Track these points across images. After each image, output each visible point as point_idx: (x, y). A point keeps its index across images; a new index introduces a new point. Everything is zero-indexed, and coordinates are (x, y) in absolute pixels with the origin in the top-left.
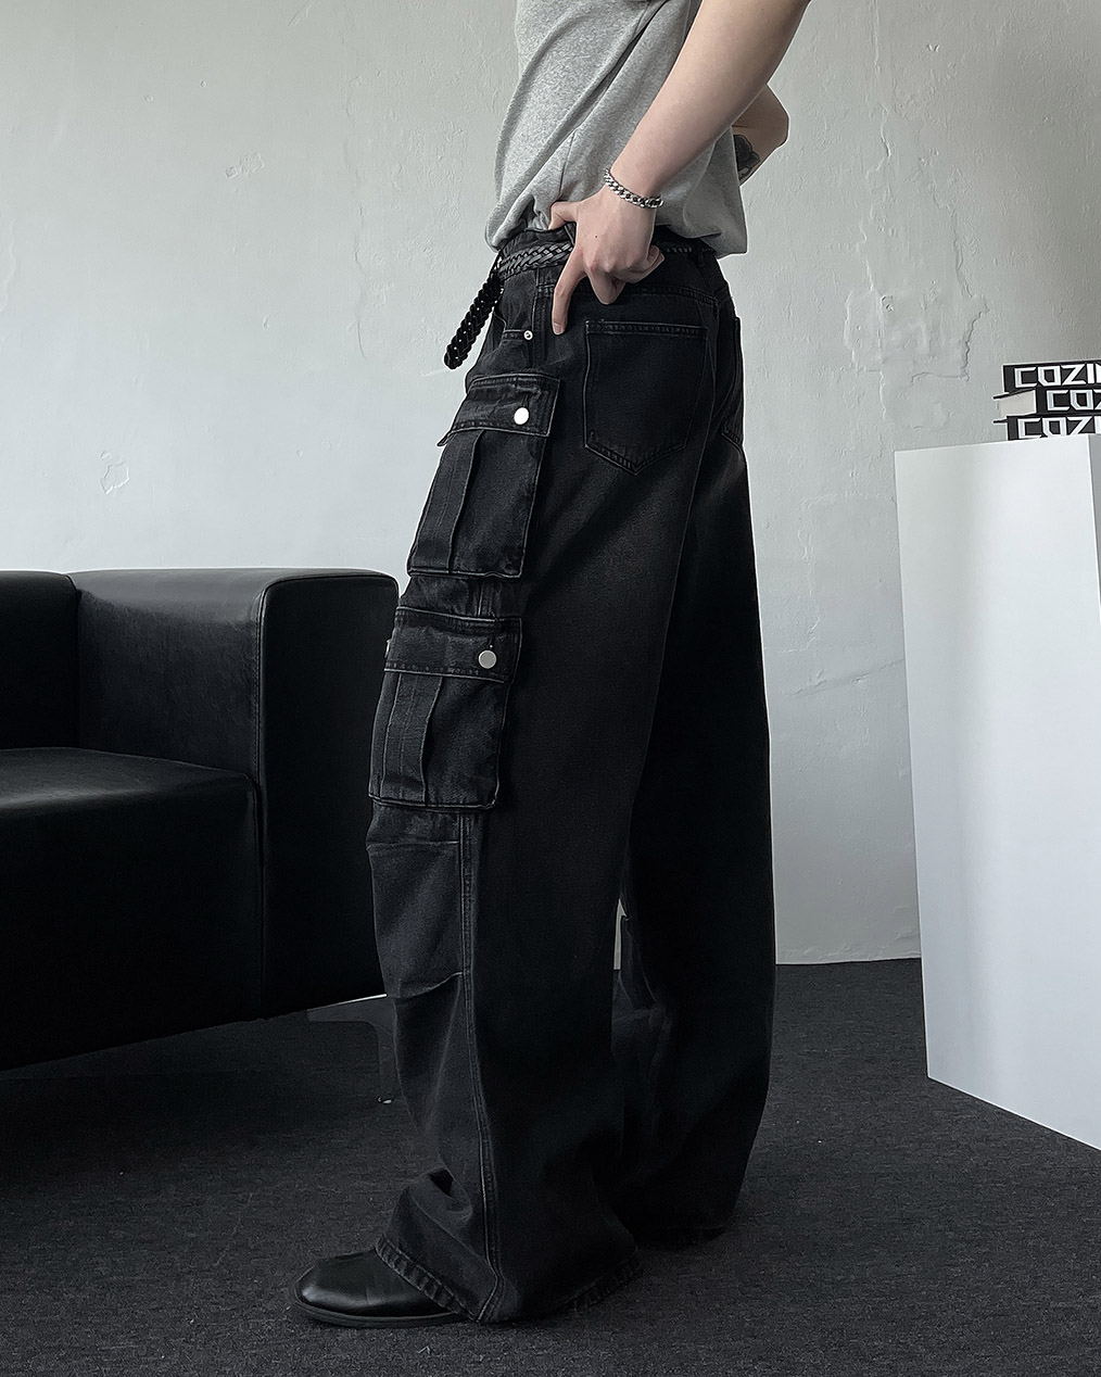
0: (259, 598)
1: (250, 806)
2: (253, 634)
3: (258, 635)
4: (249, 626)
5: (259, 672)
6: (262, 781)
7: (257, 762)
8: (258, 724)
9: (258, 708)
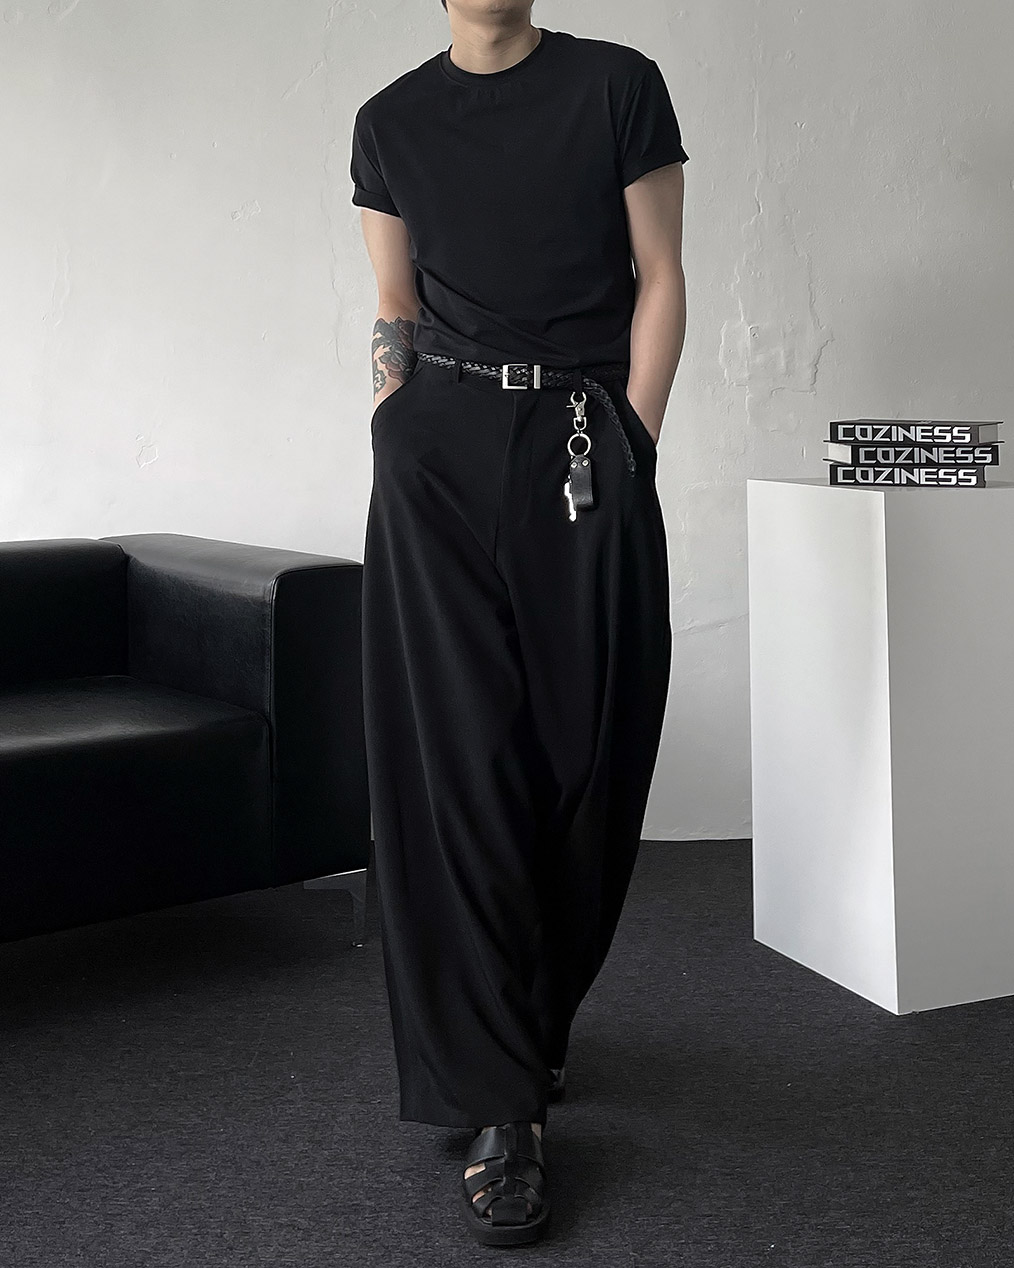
0: (272, 583)
1: (264, 739)
2: (267, 611)
3: (269, 612)
4: (263, 604)
5: (270, 640)
6: (273, 720)
7: (268, 707)
8: (269, 678)
9: (269, 665)
